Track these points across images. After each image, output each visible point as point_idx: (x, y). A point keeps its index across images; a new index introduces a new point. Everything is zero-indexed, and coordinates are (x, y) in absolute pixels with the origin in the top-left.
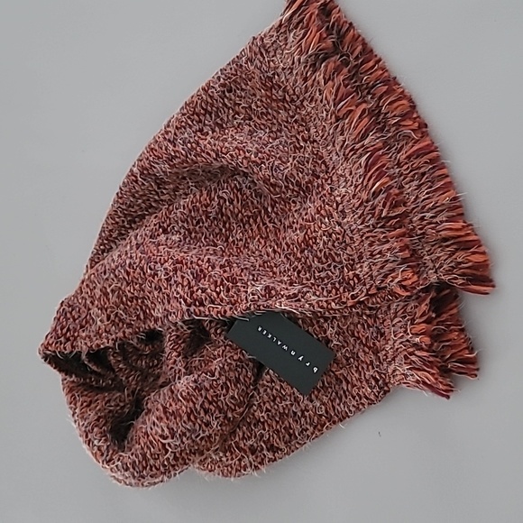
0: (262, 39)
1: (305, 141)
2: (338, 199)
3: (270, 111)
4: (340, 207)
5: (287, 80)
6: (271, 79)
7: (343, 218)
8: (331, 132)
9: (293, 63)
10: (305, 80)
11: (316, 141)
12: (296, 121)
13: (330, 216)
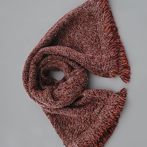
0: (90, 3)
1: (95, 31)
2: (102, 50)
3: (89, 21)
4: (102, 52)
5: (95, 14)
6: (91, 13)
7: (102, 55)
8: (103, 31)
9: (98, 10)
10: (100, 15)
11: (98, 32)
12: (94, 25)
13: (99, 54)
